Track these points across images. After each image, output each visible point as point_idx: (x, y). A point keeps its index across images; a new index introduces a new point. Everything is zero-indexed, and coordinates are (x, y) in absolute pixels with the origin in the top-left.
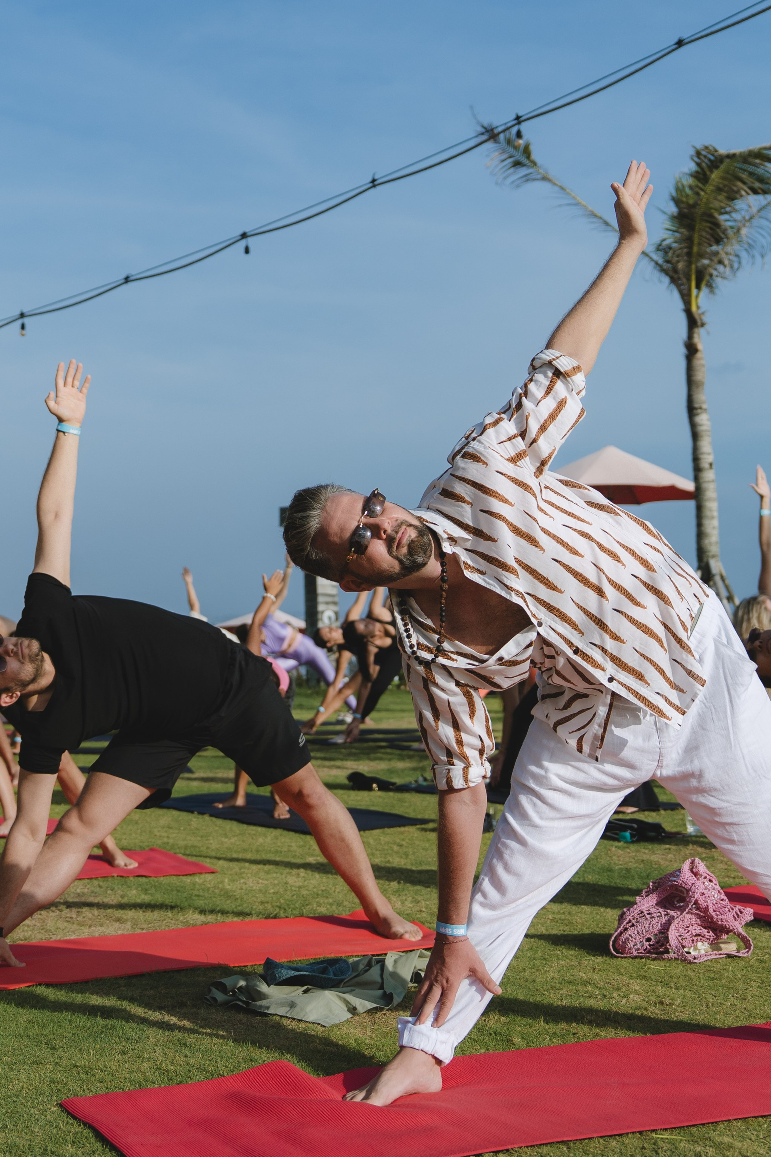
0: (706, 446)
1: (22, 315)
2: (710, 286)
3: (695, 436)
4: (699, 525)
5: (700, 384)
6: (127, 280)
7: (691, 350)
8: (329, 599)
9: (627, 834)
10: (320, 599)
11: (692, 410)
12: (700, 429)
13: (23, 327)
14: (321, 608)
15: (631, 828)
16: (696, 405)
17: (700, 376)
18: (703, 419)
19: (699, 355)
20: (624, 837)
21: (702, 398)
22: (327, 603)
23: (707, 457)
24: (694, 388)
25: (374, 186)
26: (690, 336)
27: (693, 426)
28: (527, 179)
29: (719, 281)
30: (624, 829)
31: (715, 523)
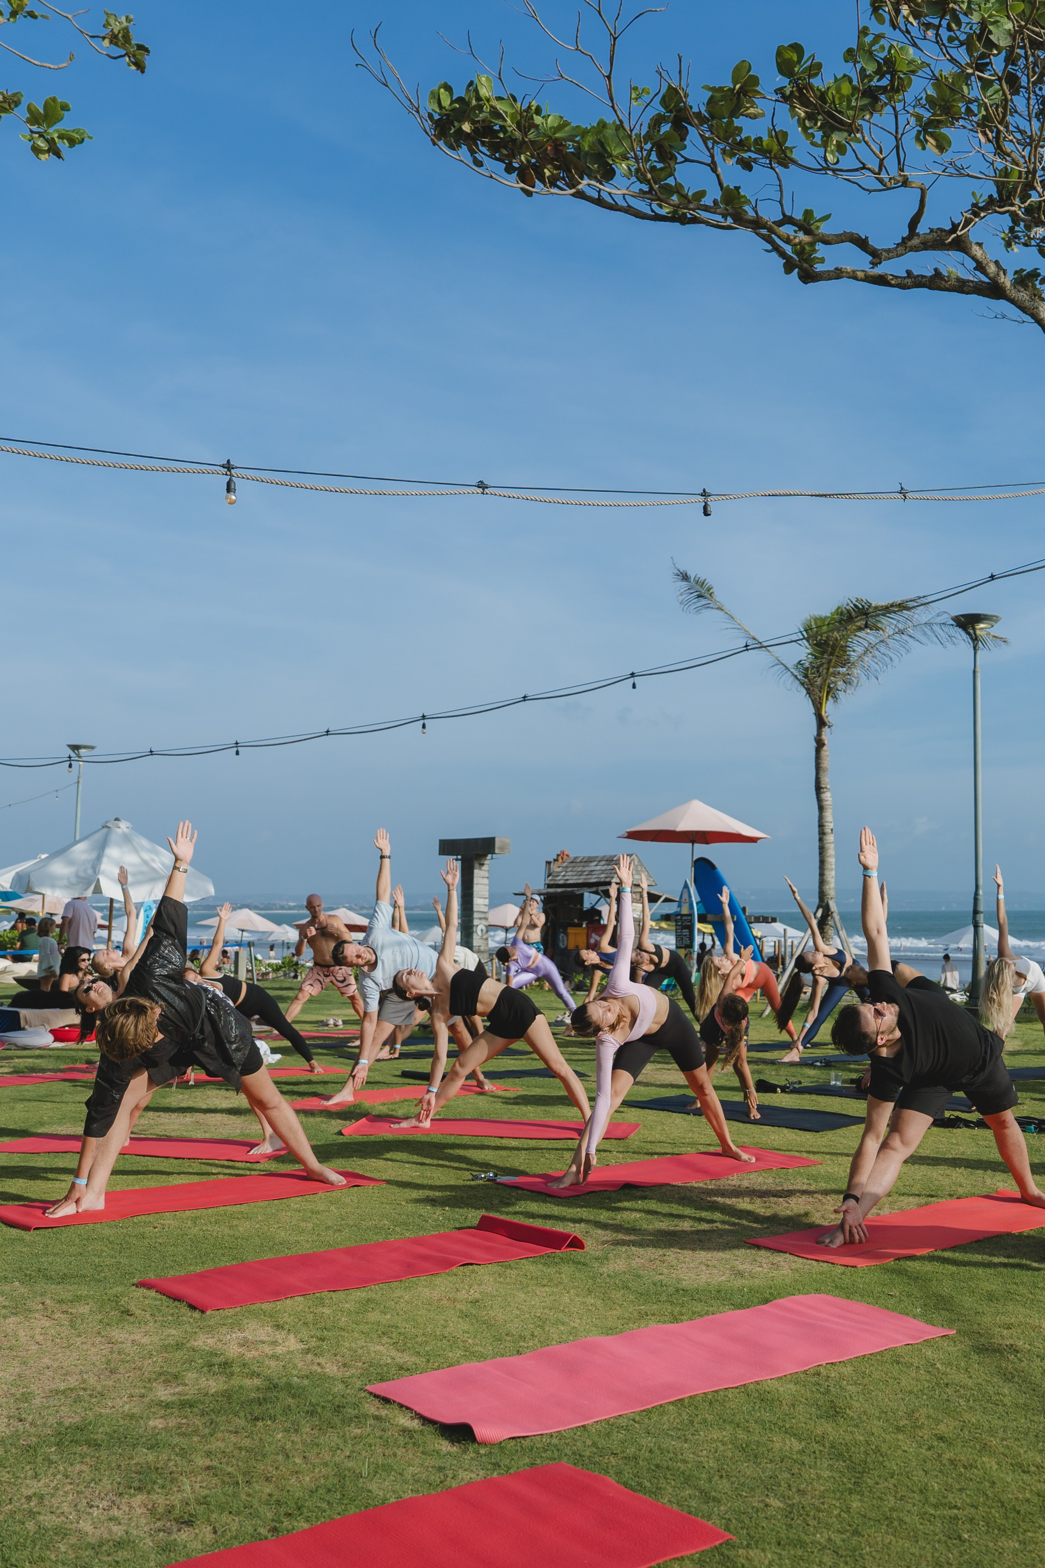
0: (829, 816)
1: (424, 717)
2: (835, 698)
3: (821, 808)
4: (822, 874)
5: (825, 770)
6: (525, 698)
7: (820, 744)
8: (482, 916)
9: (1032, 1127)
10: (476, 915)
11: (819, 789)
12: (825, 803)
13: (424, 726)
14: (476, 922)
15: (1034, 1123)
16: (823, 786)
17: (826, 763)
18: (827, 796)
19: (825, 748)
20: (1031, 1129)
21: (826, 780)
22: (480, 919)
23: (829, 826)
24: (821, 772)
25: (747, 650)
26: (819, 733)
27: (819, 800)
28: (707, 607)
29: (841, 694)
30: (1030, 1124)
31: (833, 873)
